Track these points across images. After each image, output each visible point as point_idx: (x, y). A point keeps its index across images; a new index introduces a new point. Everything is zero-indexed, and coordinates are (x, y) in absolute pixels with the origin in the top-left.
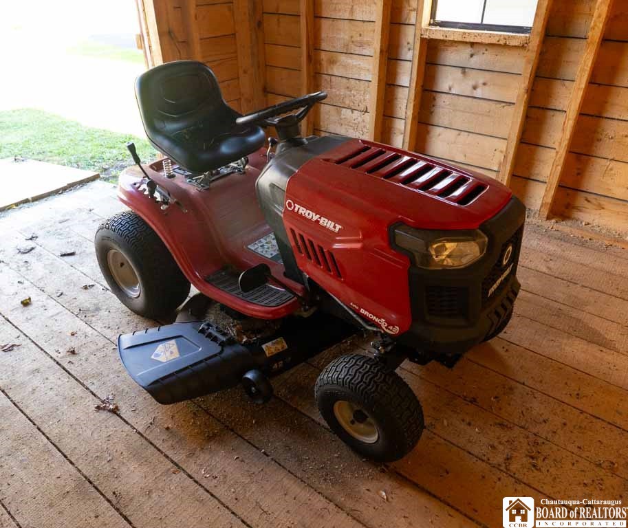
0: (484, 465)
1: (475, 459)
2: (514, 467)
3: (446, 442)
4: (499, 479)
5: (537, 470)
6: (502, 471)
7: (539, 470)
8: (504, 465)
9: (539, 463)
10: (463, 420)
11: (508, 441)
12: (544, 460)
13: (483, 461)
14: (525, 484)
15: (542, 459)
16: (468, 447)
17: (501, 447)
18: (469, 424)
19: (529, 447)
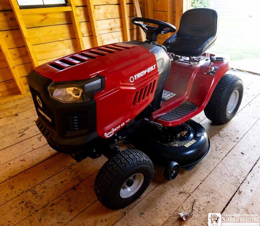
0: (40, 182)
1: (44, 180)
2: (30, 193)
3: (59, 171)
4: (29, 185)
5: (21, 202)
6: (32, 188)
7: (20, 204)
8: (34, 190)
9: (23, 205)
10: (65, 181)
11: (43, 196)
12: (22, 208)
13: (41, 182)
14: (20, 195)
15: (23, 207)
16: (52, 179)
17: (42, 191)
18: (62, 182)
19: (33, 204)
